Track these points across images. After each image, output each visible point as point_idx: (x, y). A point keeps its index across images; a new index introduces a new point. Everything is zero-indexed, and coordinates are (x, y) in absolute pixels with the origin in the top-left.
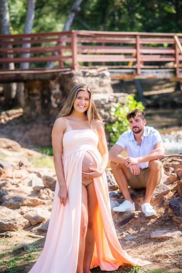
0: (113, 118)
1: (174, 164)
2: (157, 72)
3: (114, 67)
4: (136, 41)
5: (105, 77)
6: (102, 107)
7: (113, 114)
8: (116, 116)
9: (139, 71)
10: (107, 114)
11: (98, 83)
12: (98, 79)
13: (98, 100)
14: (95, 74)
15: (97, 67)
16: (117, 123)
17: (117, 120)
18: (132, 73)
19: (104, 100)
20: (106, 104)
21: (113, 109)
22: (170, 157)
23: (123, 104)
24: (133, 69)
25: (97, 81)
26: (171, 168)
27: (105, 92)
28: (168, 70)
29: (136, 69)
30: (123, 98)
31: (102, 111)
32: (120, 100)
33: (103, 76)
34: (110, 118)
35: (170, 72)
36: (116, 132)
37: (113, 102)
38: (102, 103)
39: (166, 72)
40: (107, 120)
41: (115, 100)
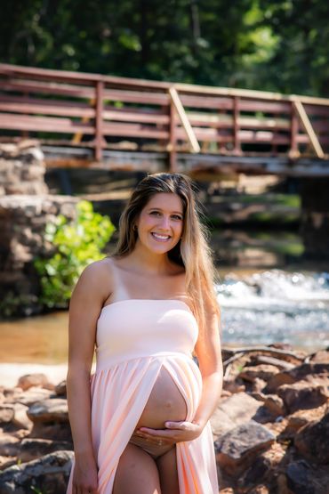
0: (48, 247)
1: (266, 370)
2: (133, 159)
3: (51, 142)
4: (97, 93)
5: (33, 162)
6: (28, 222)
7: (49, 237)
8: (56, 243)
9: (100, 154)
10: (37, 238)
11: (18, 172)
12: (19, 164)
13: (19, 208)
14: (13, 155)
15: (17, 139)
16: (58, 257)
17: (56, 250)
18: (84, 157)
19: (32, 208)
20: (36, 216)
21: (50, 229)
22: (246, 352)
23: (69, 220)
24: (87, 148)
25: (16, 168)
26: (257, 380)
27: (32, 192)
28: (154, 156)
29: (93, 150)
30: (69, 206)
31: (28, 233)
32: (65, 210)
33: (29, 159)
34: (43, 247)
35: (159, 160)
36: (54, 276)
37: (51, 213)
38: (29, 214)
39: (151, 160)
40: (36, 250)
41: (55, 210)
